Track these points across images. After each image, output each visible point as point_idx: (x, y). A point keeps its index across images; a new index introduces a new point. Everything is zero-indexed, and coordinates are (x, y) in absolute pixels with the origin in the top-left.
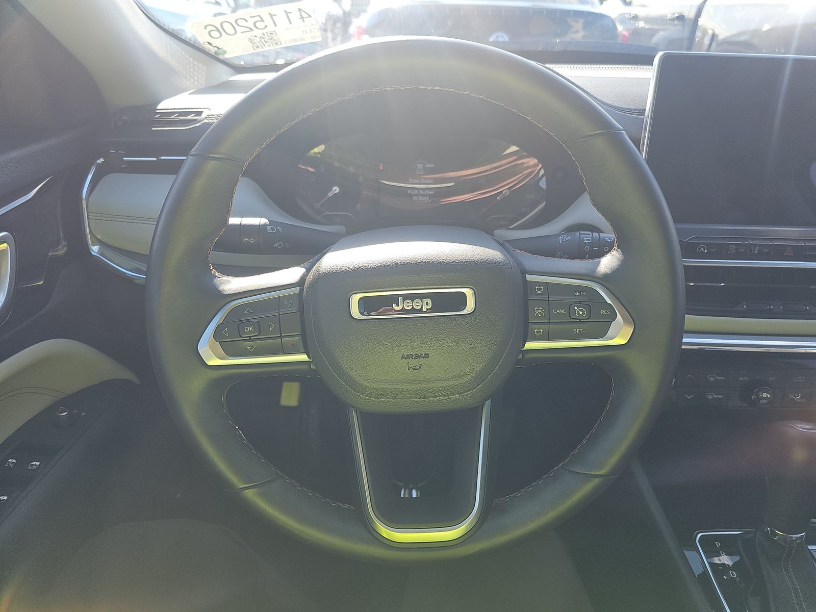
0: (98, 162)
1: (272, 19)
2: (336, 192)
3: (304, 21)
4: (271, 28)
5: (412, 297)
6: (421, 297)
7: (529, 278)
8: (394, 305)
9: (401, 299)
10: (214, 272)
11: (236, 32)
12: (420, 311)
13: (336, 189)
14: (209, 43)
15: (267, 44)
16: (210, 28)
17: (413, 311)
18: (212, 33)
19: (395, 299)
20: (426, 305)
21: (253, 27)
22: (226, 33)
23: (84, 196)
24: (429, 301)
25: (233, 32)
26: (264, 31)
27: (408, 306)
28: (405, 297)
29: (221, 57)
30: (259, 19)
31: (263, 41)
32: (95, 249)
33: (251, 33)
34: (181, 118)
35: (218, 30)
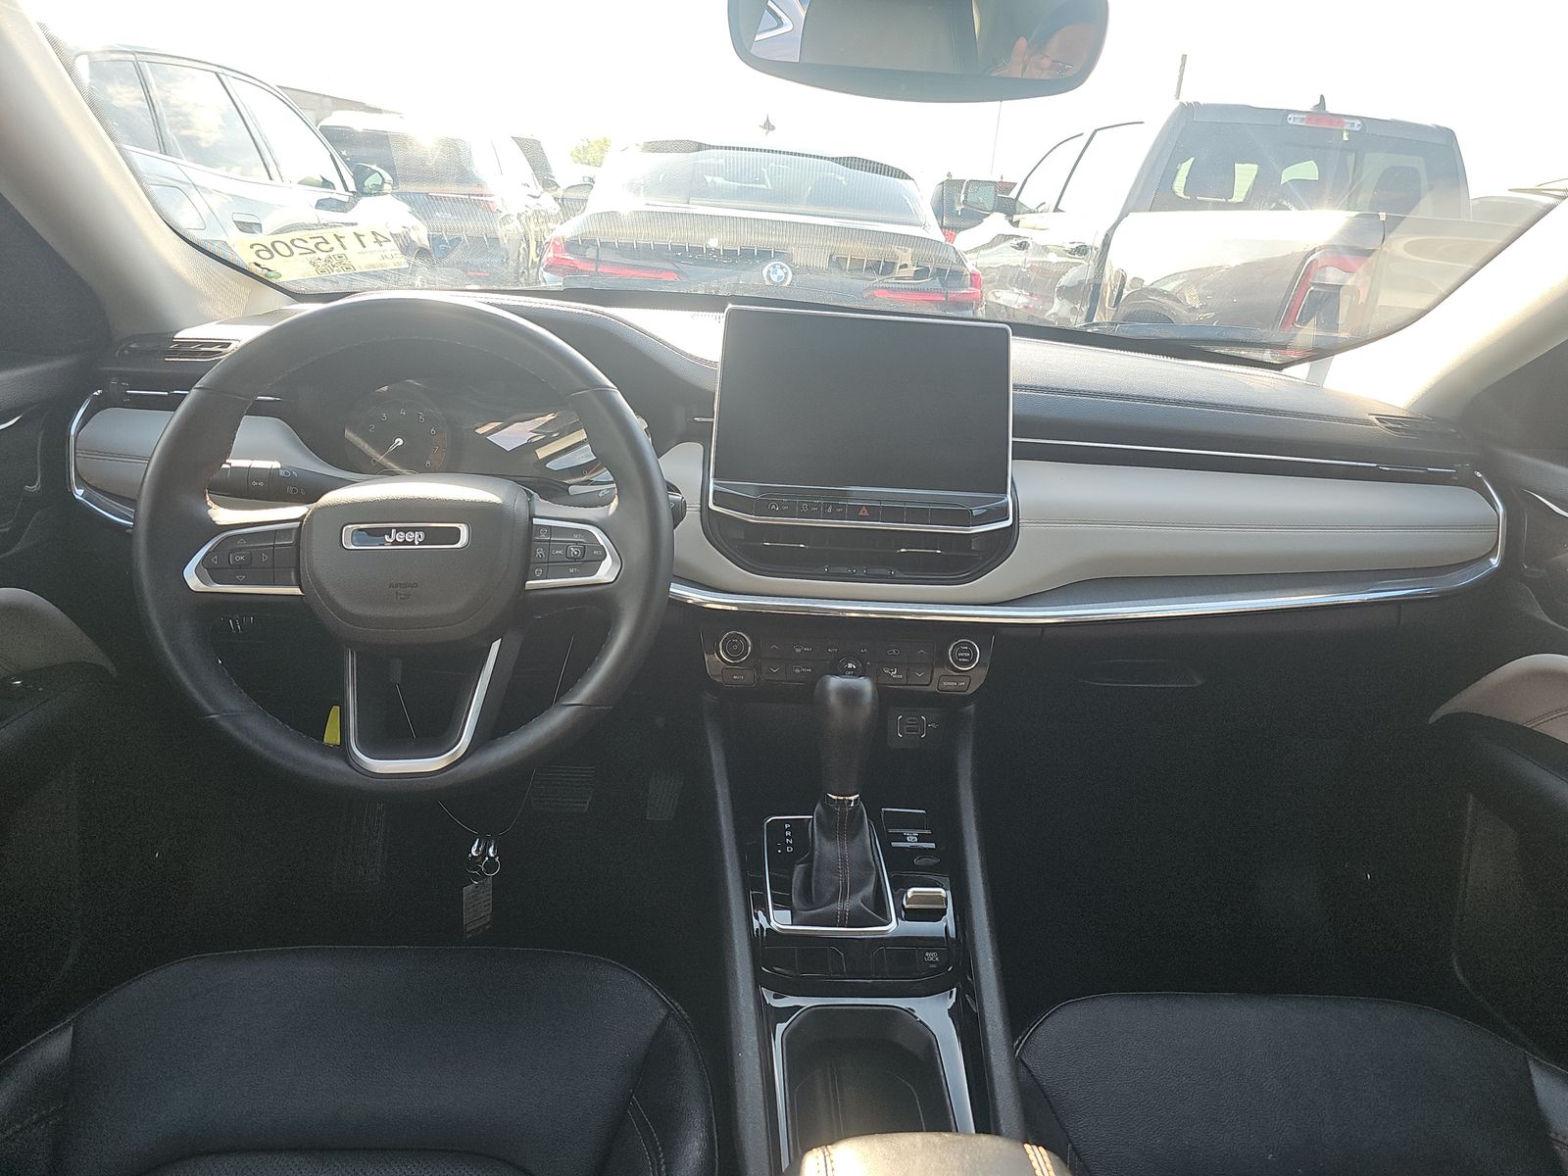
0: (95, 393)
1: (339, 241)
2: (399, 444)
3: (381, 245)
4: (338, 250)
5: (405, 530)
6: (414, 530)
7: (536, 521)
8: (386, 537)
9: (393, 531)
10: (210, 503)
11: (292, 253)
12: (413, 543)
13: (399, 441)
14: (256, 264)
15: (336, 268)
16: (257, 248)
17: (405, 543)
18: (261, 253)
19: (388, 531)
20: (419, 537)
21: (315, 250)
22: (277, 251)
23: (72, 433)
24: (422, 534)
25: (289, 253)
26: (331, 254)
27: (400, 537)
28: (398, 530)
29: (273, 281)
30: (321, 240)
31: (329, 264)
32: (79, 493)
33: (312, 255)
34: (203, 349)
35: (269, 251)
